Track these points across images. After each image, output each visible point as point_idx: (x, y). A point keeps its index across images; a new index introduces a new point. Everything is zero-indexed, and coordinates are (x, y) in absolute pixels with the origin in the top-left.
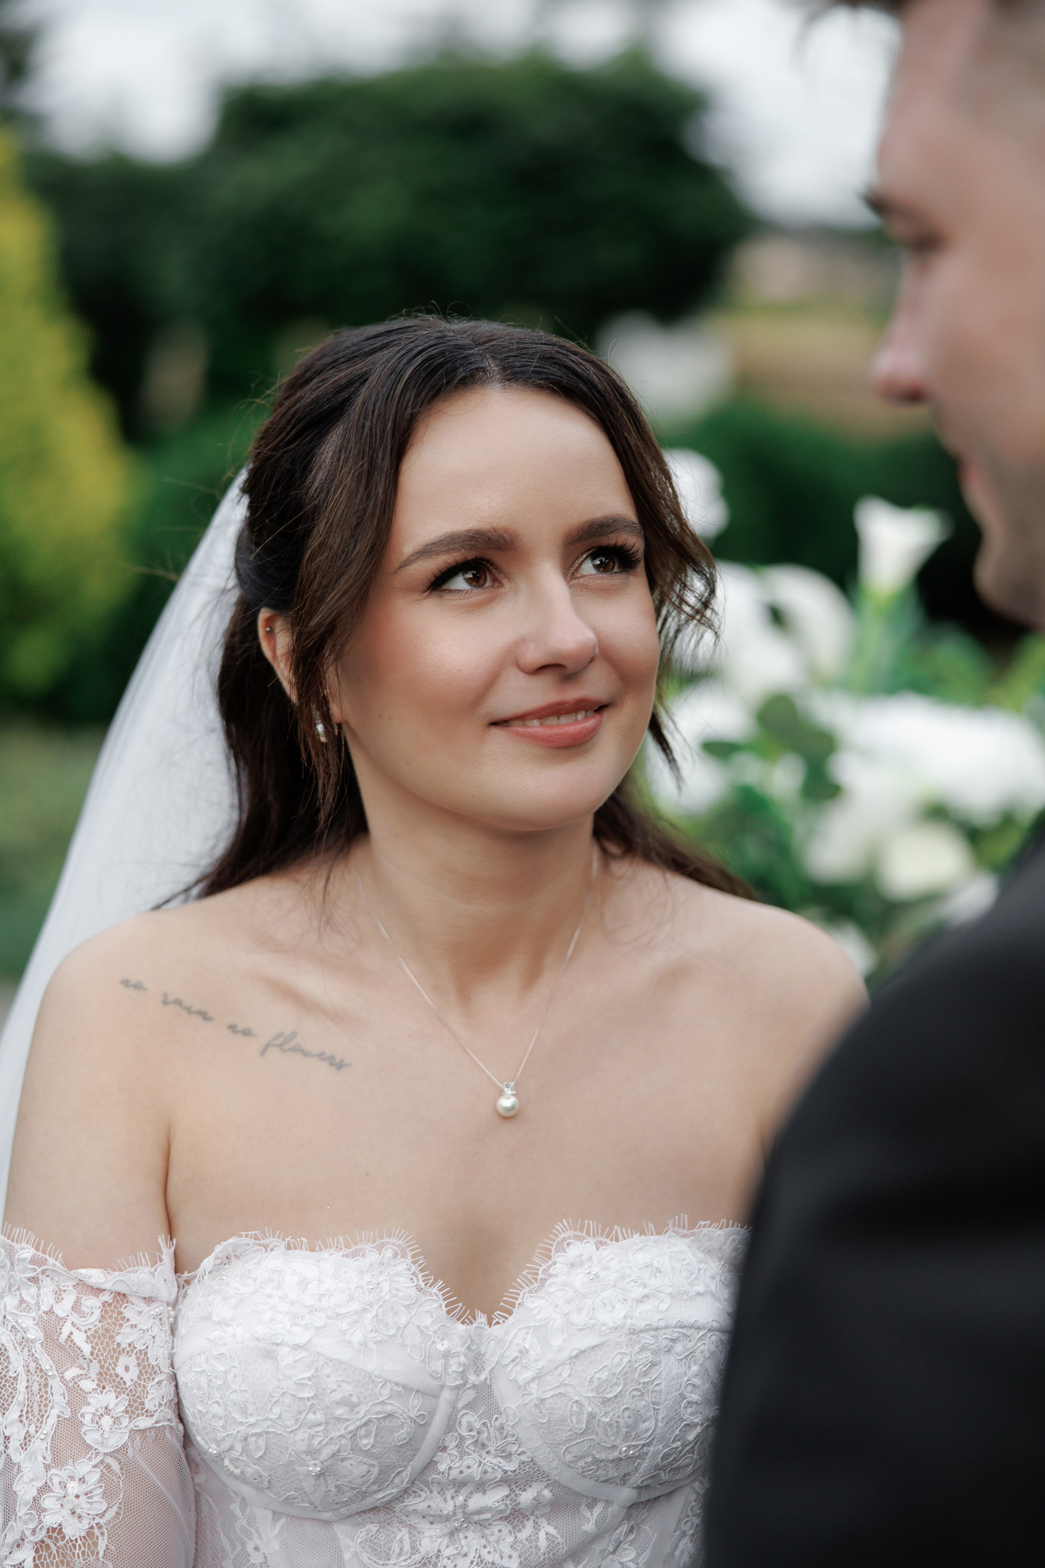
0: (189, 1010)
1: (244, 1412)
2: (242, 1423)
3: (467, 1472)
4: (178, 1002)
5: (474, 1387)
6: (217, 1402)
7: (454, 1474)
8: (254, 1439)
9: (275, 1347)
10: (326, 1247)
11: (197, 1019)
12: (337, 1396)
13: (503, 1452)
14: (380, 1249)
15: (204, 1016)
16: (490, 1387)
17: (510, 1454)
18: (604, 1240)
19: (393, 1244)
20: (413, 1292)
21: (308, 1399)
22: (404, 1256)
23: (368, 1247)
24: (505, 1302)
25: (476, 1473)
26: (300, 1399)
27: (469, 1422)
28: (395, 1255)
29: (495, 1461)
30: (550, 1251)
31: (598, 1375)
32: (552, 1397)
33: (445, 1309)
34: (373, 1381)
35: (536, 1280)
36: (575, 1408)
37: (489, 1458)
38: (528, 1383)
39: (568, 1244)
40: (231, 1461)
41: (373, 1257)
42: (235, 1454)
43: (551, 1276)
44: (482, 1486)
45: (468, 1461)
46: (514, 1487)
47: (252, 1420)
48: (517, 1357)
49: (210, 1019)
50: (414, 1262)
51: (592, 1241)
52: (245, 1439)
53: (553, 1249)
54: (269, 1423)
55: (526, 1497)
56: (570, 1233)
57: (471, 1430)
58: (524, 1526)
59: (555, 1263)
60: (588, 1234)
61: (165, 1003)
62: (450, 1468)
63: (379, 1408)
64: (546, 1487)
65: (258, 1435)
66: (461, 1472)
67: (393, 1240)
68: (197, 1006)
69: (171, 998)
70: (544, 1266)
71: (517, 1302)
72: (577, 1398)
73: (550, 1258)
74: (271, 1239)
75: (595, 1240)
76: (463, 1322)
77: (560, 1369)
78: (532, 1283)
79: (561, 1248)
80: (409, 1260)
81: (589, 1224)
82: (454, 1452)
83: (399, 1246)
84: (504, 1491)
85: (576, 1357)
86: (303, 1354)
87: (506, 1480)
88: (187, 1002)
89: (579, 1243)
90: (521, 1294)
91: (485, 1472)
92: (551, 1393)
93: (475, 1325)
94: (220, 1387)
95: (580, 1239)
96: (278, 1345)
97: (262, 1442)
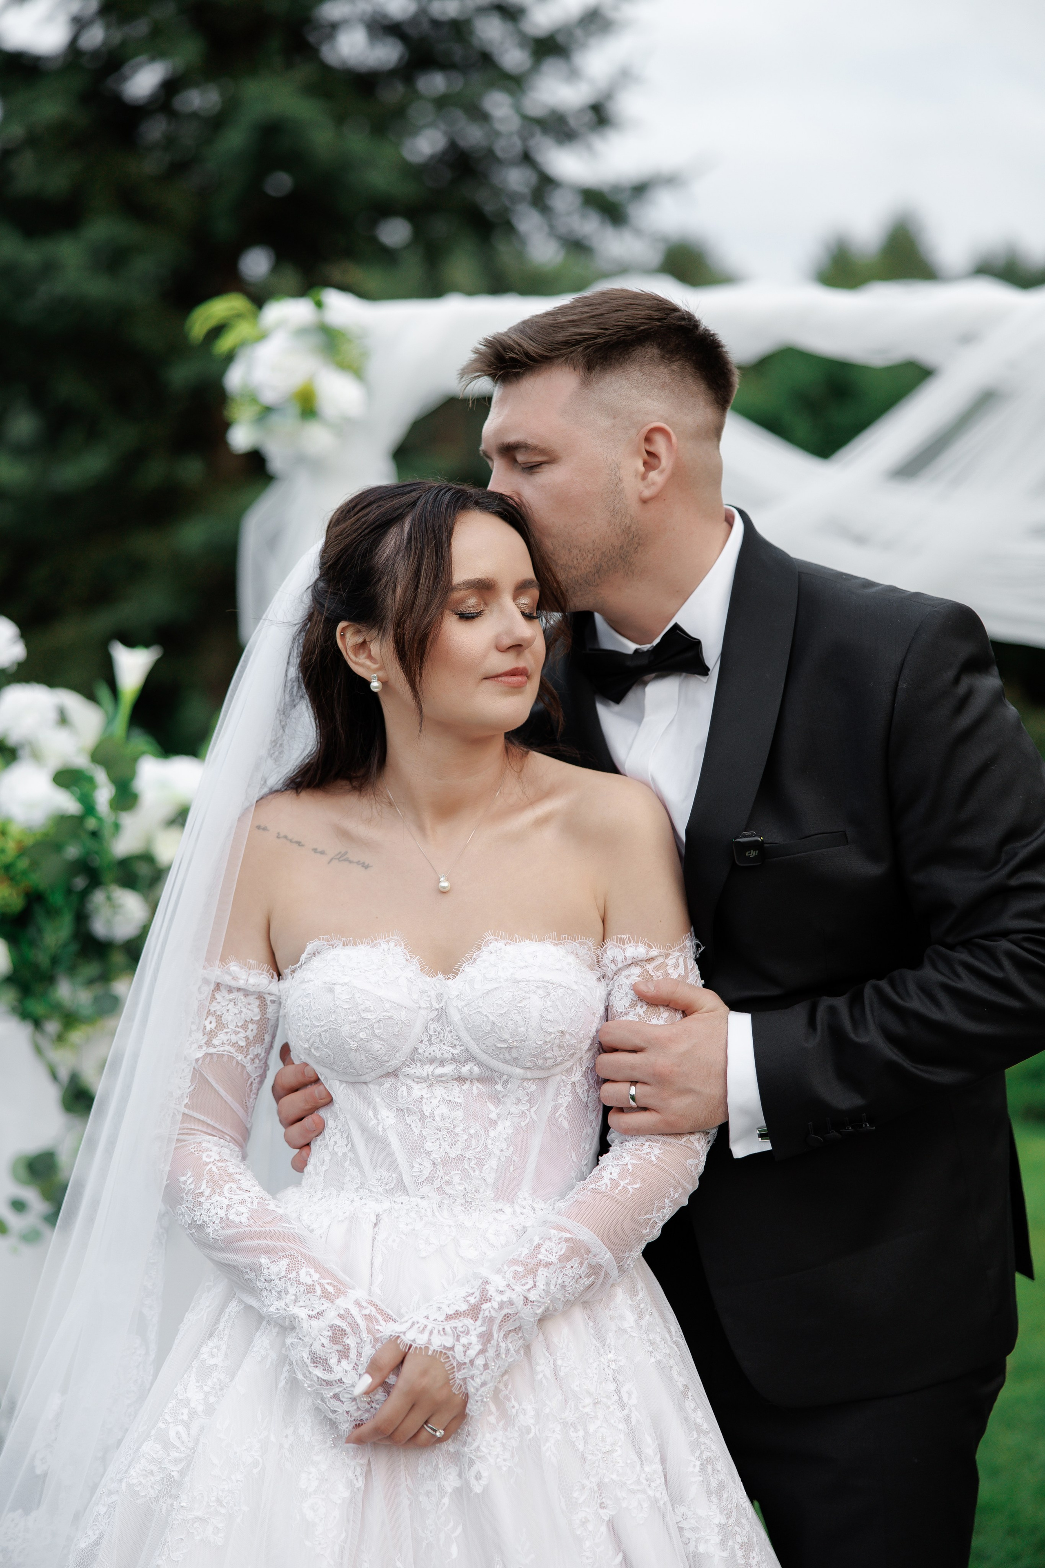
0: (291, 841)
1: (319, 1020)
2: (318, 1026)
3: (433, 1054)
4: (286, 837)
5: (436, 1009)
6: (307, 1018)
7: (427, 1054)
8: (324, 1033)
9: (333, 986)
10: (362, 943)
11: (296, 845)
12: (363, 1007)
13: (452, 1044)
14: (388, 942)
15: (299, 843)
16: (445, 1010)
17: (455, 1045)
18: (509, 941)
19: (395, 939)
20: (404, 961)
21: (349, 1009)
22: (400, 945)
23: (382, 941)
24: (455, 969)
25: (438, 1054)
26: (345, 1009)
27: (434, 1028)
28: (396, 945)
29: (448, 1048)
30: (481, 946)
31: (496, 1002)
32: (474, 1013)
33: (420, 969)
34: (382, 1000)
35: (471, 958)
36: (485, 1019)
37: (445, 1047)
38: (463, 1007)
39: (490, 943)
40: (315, 1049)
41: (384, 946)
42: (316, 1045)
43: (479, 957)
44: (442, 1063)
45: (434, 1048)
46: (458, 1064)
47: (322, 1023)
48: (458, 995)
49: (302, 845)
50: (405, 948)
51: (503, 941)
52: (320, 1035)
53: (482, 945)
54: (331, 1023)
55: (465, 1070)
56: (492, 937)
57: (435, 1032)
58: (465, 1083)
59: (483, 951)
60: (501, 938)
61: (278, 837)
62: (424, 1052)
63: (384, 1014)
64: (475, 1065)
65: (326, 1031)
66: (430, 1054)
67: (395, 937)
68: (296, 839)
69: (282, 835)
70: (477, 953)
71: (461, 969)
72: (485, 1014)
73: (480, 949)
74: (335, 941)
75: (505, 941)
76: (429, 977)
77: (479, 1000)
78: (469, 960)
79: (486, 945)
80: (403, 947)
81: (502, 933)
82: (427, 1043)
83: (398, 940)
84: (453, 1066)
85: (487, 993)
86: (347, 987)
87: (454, 1060)
88: (290, 837)
89: (496, 942)
90: (464, 965)
91: (442, 1054)
92: (474, 1012)
93: (436, 978)
94: (308, 1010)
95: (497, 940)
96: (335, 984)
97: (328, 1035)
